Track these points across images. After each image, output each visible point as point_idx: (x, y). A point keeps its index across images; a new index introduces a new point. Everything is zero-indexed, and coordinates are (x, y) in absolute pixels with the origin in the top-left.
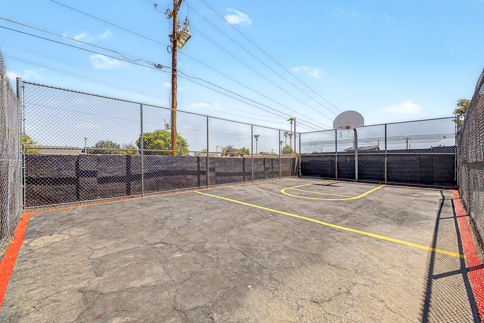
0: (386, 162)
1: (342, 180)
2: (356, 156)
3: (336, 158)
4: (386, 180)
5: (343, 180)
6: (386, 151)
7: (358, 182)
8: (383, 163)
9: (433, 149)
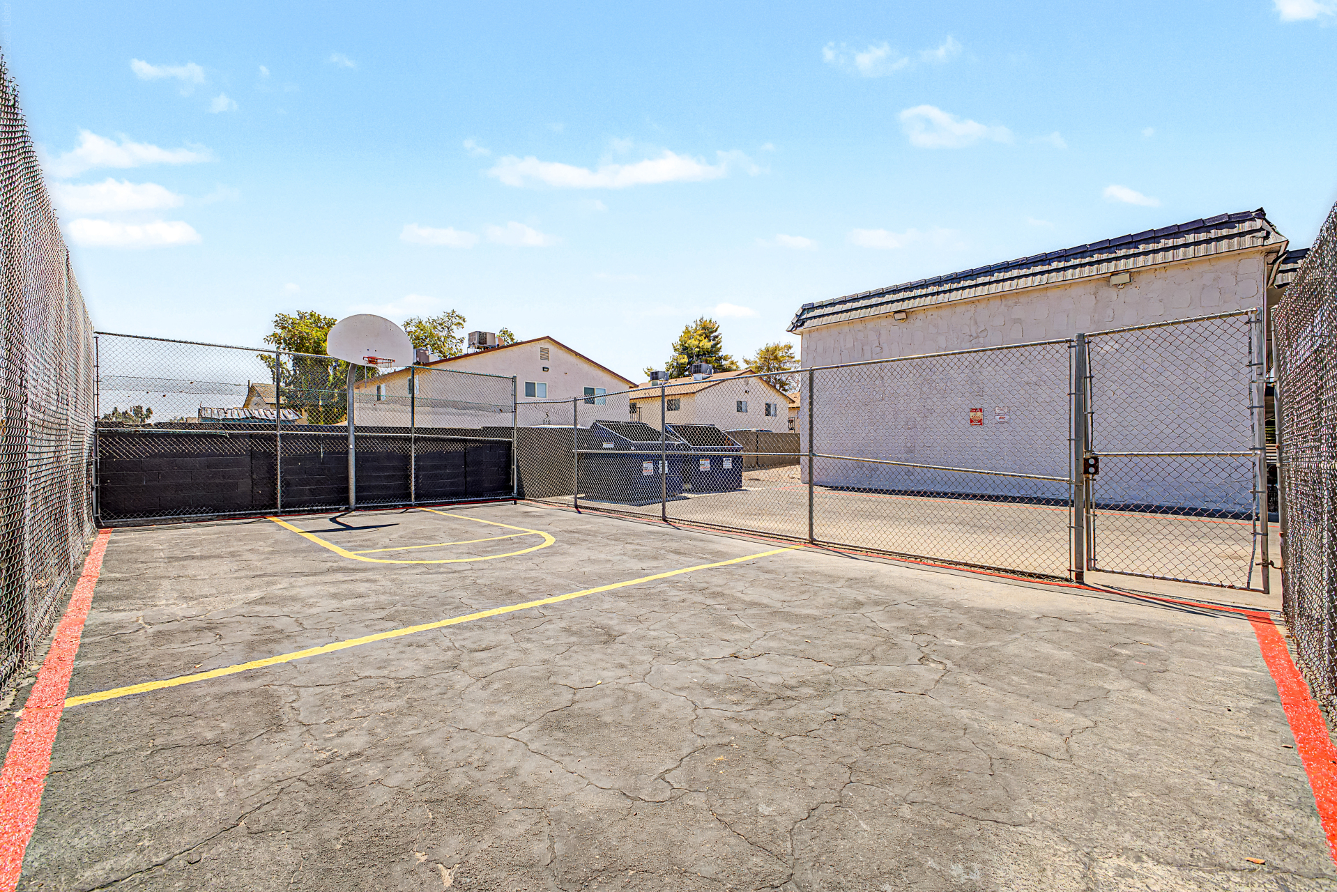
0: (413, 455)
1: (299, 511)
2: (352, 439)
3: (279, 443)
4: (413, 496)
5: (304, 511)
6: (413, 431)
7: (357, 509)
8: (407, 458)
9: (486, 430)
